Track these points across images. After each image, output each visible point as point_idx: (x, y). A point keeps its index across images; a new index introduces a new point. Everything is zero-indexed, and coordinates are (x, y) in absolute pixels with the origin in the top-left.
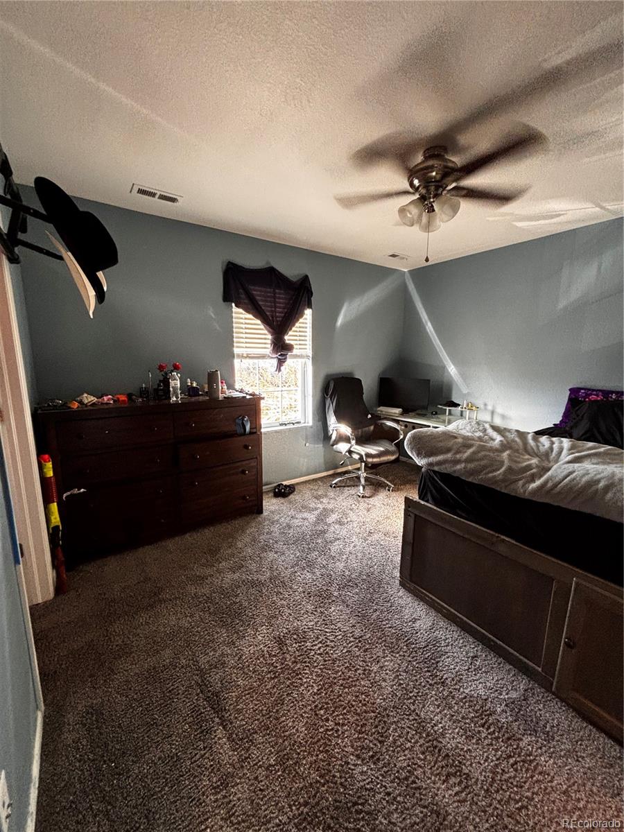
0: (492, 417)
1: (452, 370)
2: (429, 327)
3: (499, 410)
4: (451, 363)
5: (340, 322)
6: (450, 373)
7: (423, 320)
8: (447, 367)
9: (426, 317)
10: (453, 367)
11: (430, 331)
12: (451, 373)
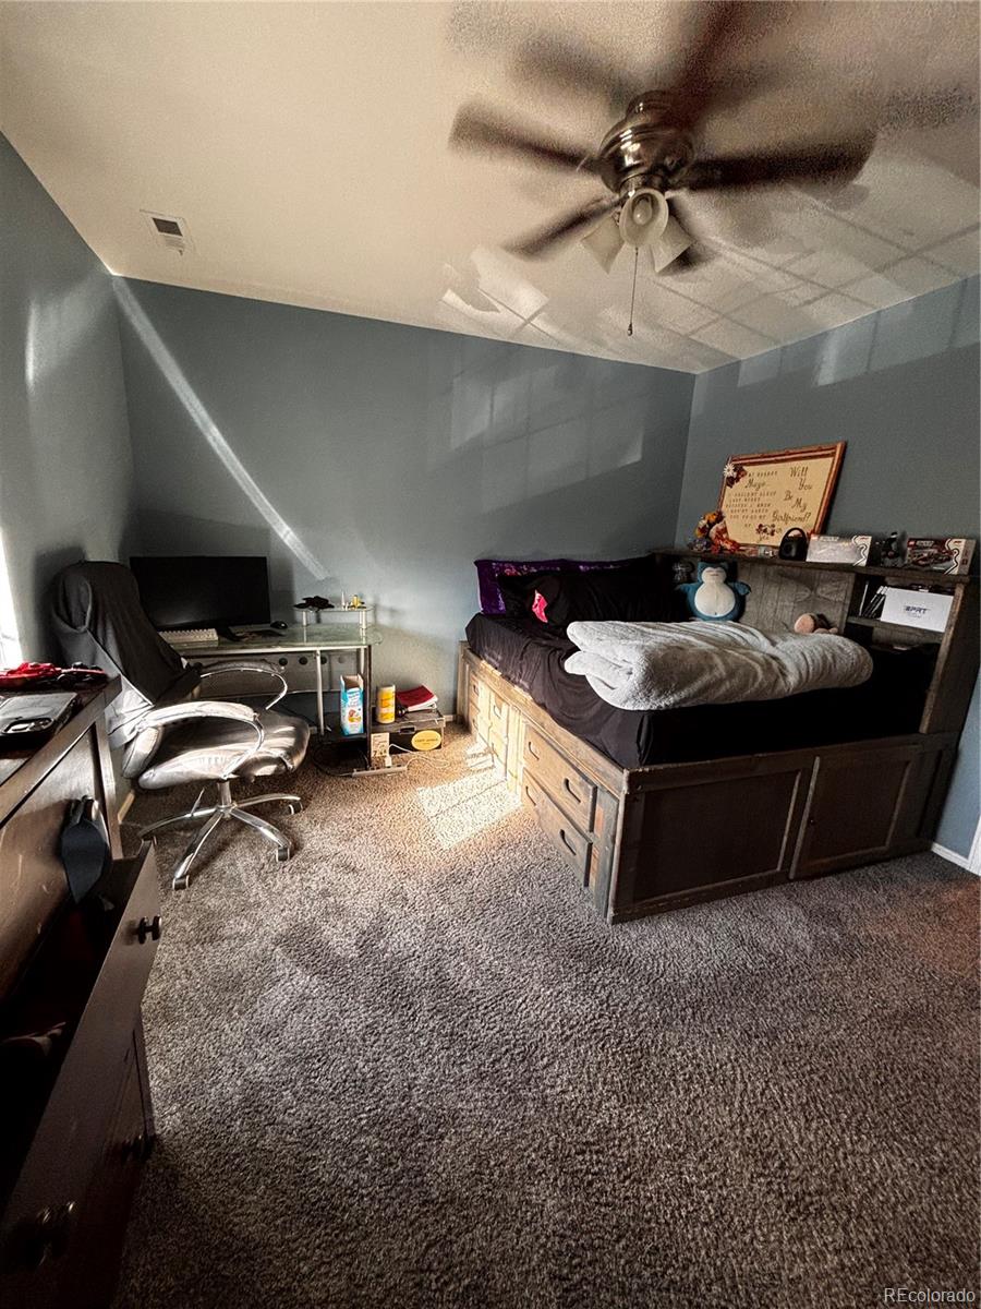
0: (375, 617)
1: (286, 534)
2: (215, 437)
3: (385, 602)
4: (281, 521)
5: (31, 371)
6: (282, 542)
7: (197, 421)
8: (274, 527)
9: (204, 413)
10: (287, 528)
11: (220, 447)
12: (286, 541)
